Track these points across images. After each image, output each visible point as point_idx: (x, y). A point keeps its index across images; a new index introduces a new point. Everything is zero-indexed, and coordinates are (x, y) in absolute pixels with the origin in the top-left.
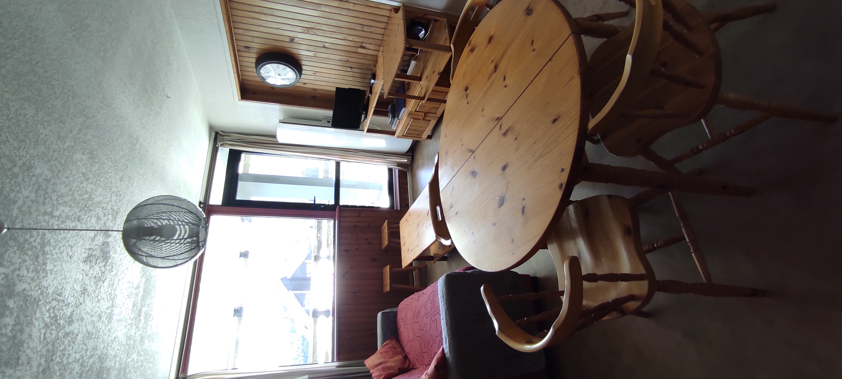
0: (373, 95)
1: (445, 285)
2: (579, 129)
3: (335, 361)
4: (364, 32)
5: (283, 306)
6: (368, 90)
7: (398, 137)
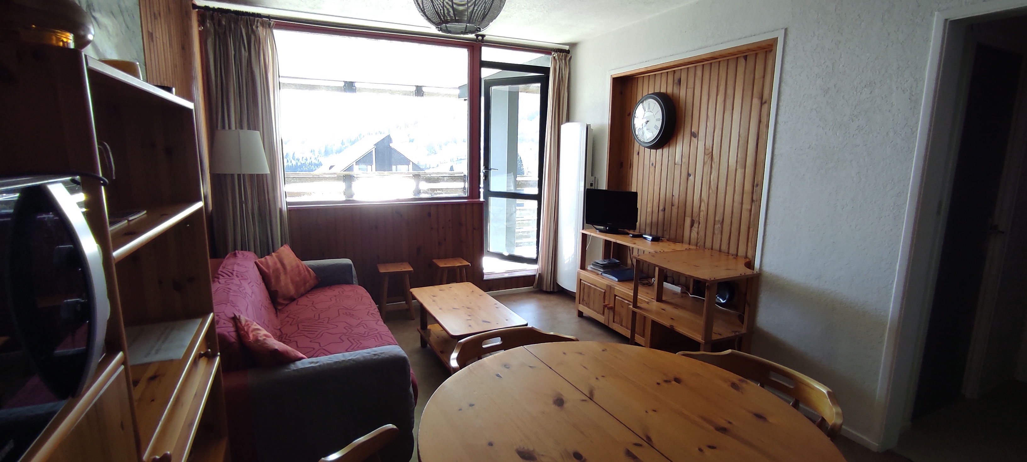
0: (631, 239)
1: (391, 356)
3: (288, 207)
4: (713, 224)
5: (356, 139)
6: (636, 233)
7: (579, 274)
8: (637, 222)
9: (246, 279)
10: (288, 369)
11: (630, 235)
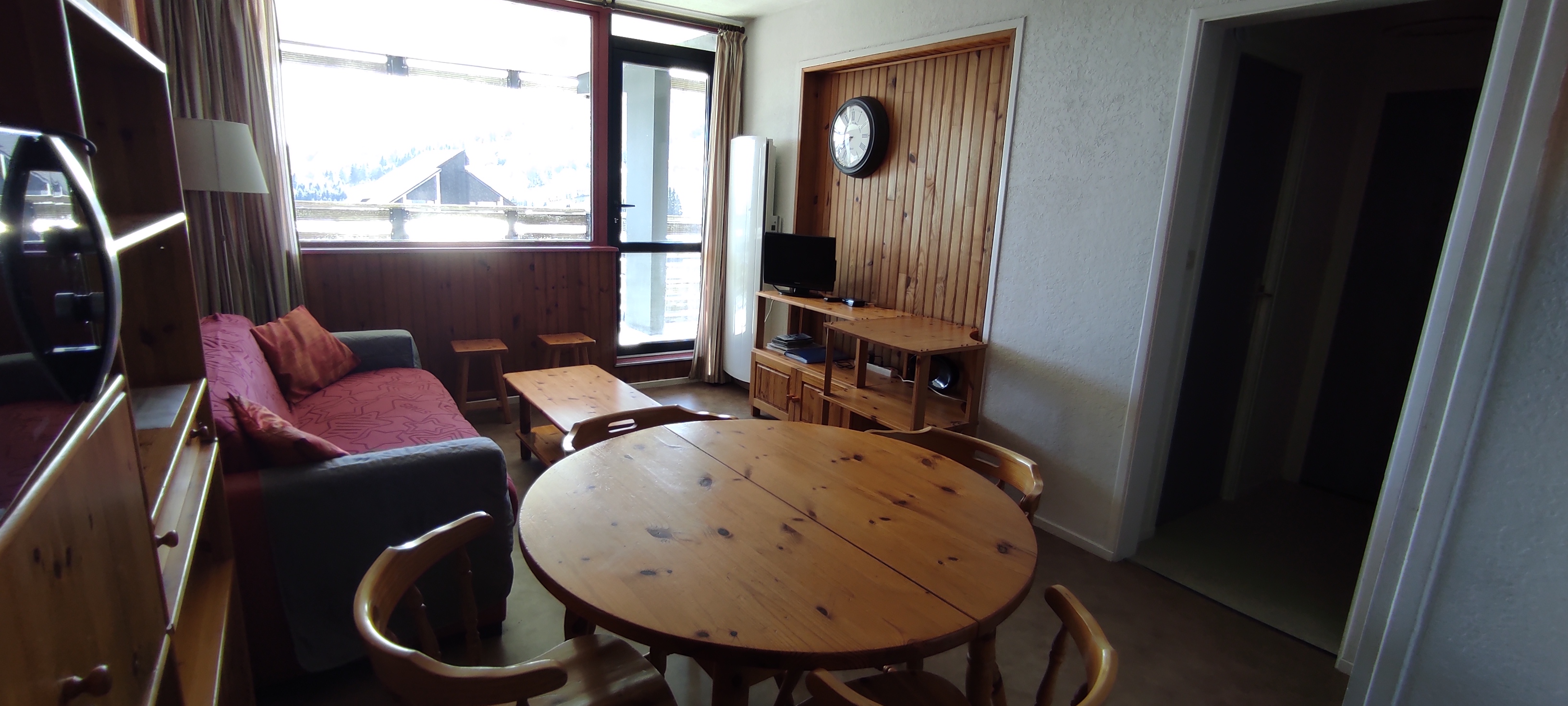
0: (826, 304)
1: (479, 450)
2: (814, 653)
3: (301, 249)
4: (934, 282)
5: (407, 157)
6: (835, 296)
7: (754, 355)
8: (835, 280)
9: (239, 351)
10: (323, 468)
11: (825, 298)
